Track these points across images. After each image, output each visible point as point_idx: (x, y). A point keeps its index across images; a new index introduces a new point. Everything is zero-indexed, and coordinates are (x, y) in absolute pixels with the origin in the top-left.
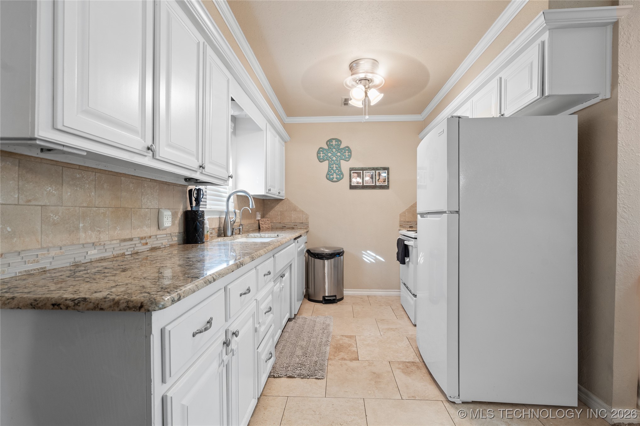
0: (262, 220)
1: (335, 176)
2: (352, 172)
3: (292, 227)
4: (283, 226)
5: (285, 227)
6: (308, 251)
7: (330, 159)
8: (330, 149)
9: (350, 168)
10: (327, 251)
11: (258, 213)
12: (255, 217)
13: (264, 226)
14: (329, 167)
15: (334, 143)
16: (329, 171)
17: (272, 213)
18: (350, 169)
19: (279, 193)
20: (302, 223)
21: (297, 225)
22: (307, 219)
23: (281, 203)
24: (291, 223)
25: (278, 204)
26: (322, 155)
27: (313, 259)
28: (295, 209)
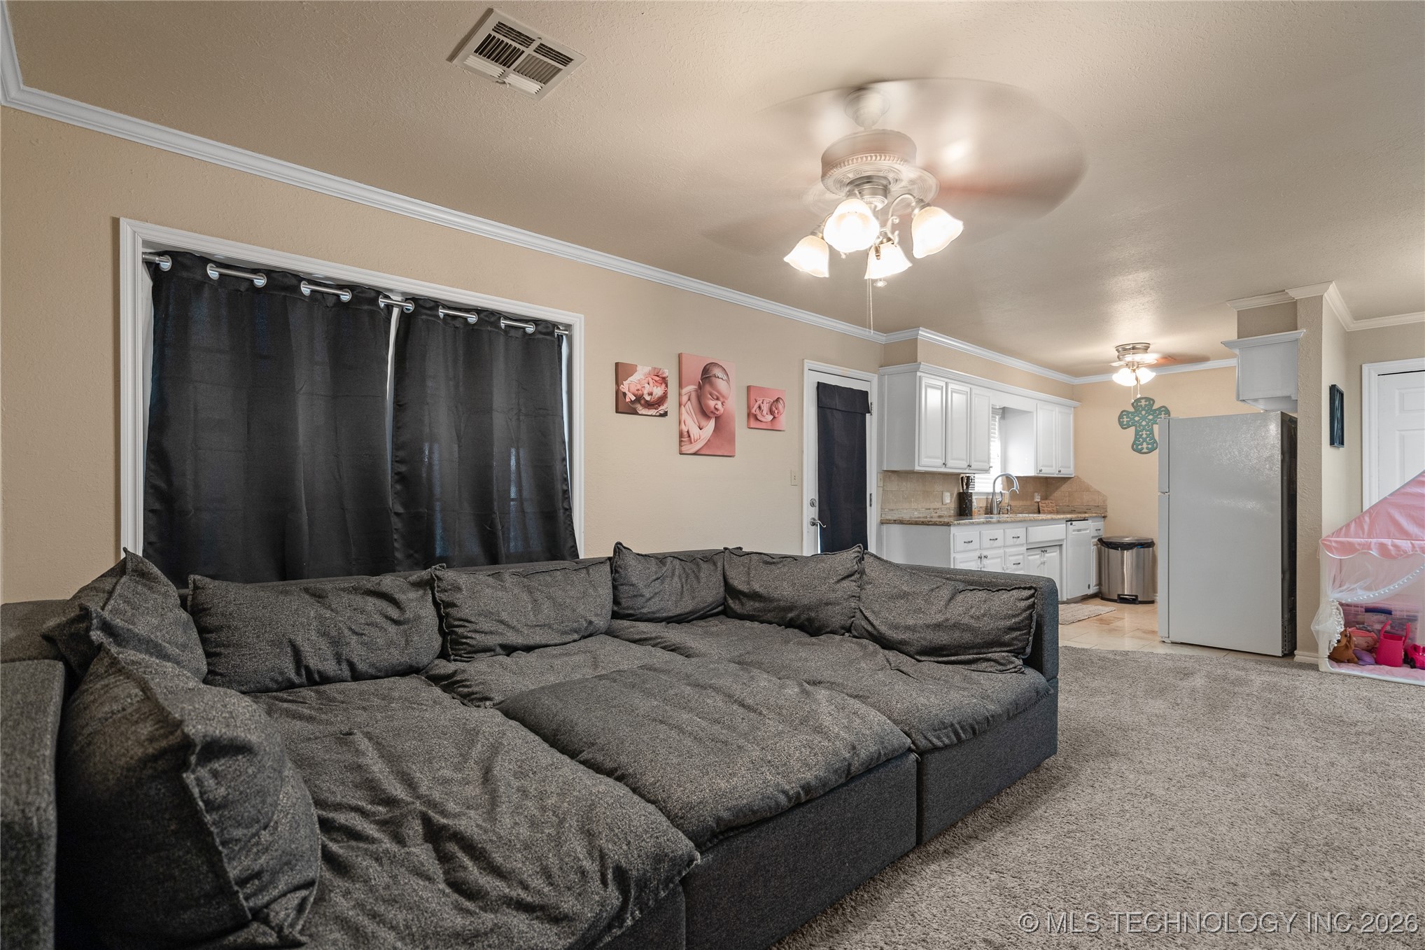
0: (1043, 502)
1: (1145, 445)
3: (1085, 509)
6: (1100, 540)
7: (1138, 424)
8: (1138, 412)
10: (1127, 540)
11: (1036, 494)
12: (1033, 497)
13: (1046, 509)
14: (1136, 435)
15: (1143, 403)
16: (1135, 440)
17: (1057, 494)
19: (1060, 471)
20: (1098, 505)
21: (1092, 508)
22: (1104, 501)
23: (1069, 482)
24: (1084, 505)
25: (1065, 483)
26: (1125, 420)
27: (1107, 549)
28: (1088, 489)
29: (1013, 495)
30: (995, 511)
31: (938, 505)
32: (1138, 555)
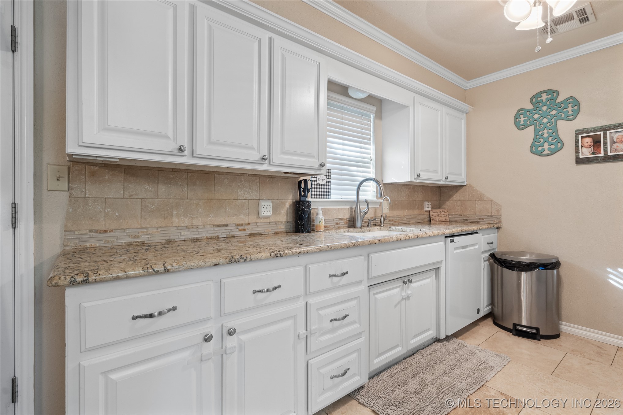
0: (435, 211)
1: (546, 146)
2: (580, 136)
3: (477, 221)
4: (465, 219)
5: (467, 220)
6: (493, 256)
7: (538, 123)
8: (538, 108)
9: (576, 131)
10: (526, 258)
11: (426, 203)
12: (422, 207)
13: (437, 218)
14: (536, 135)
15: (544, 97)
16: (534, 141)
17: (450, 203)
18: (577, 132)
19: (447, 178)
20: (491, 216)
21: (483, 219)
22: (498, 211)
23: (461, 190)
24: (475, 216)
25: (457, 192)
26: (522, 119)
27: (500, 267)
28: (480, 198)
29: (393, 206)
30: (358, 224)
31: (252, 219)
32: (539, 279)
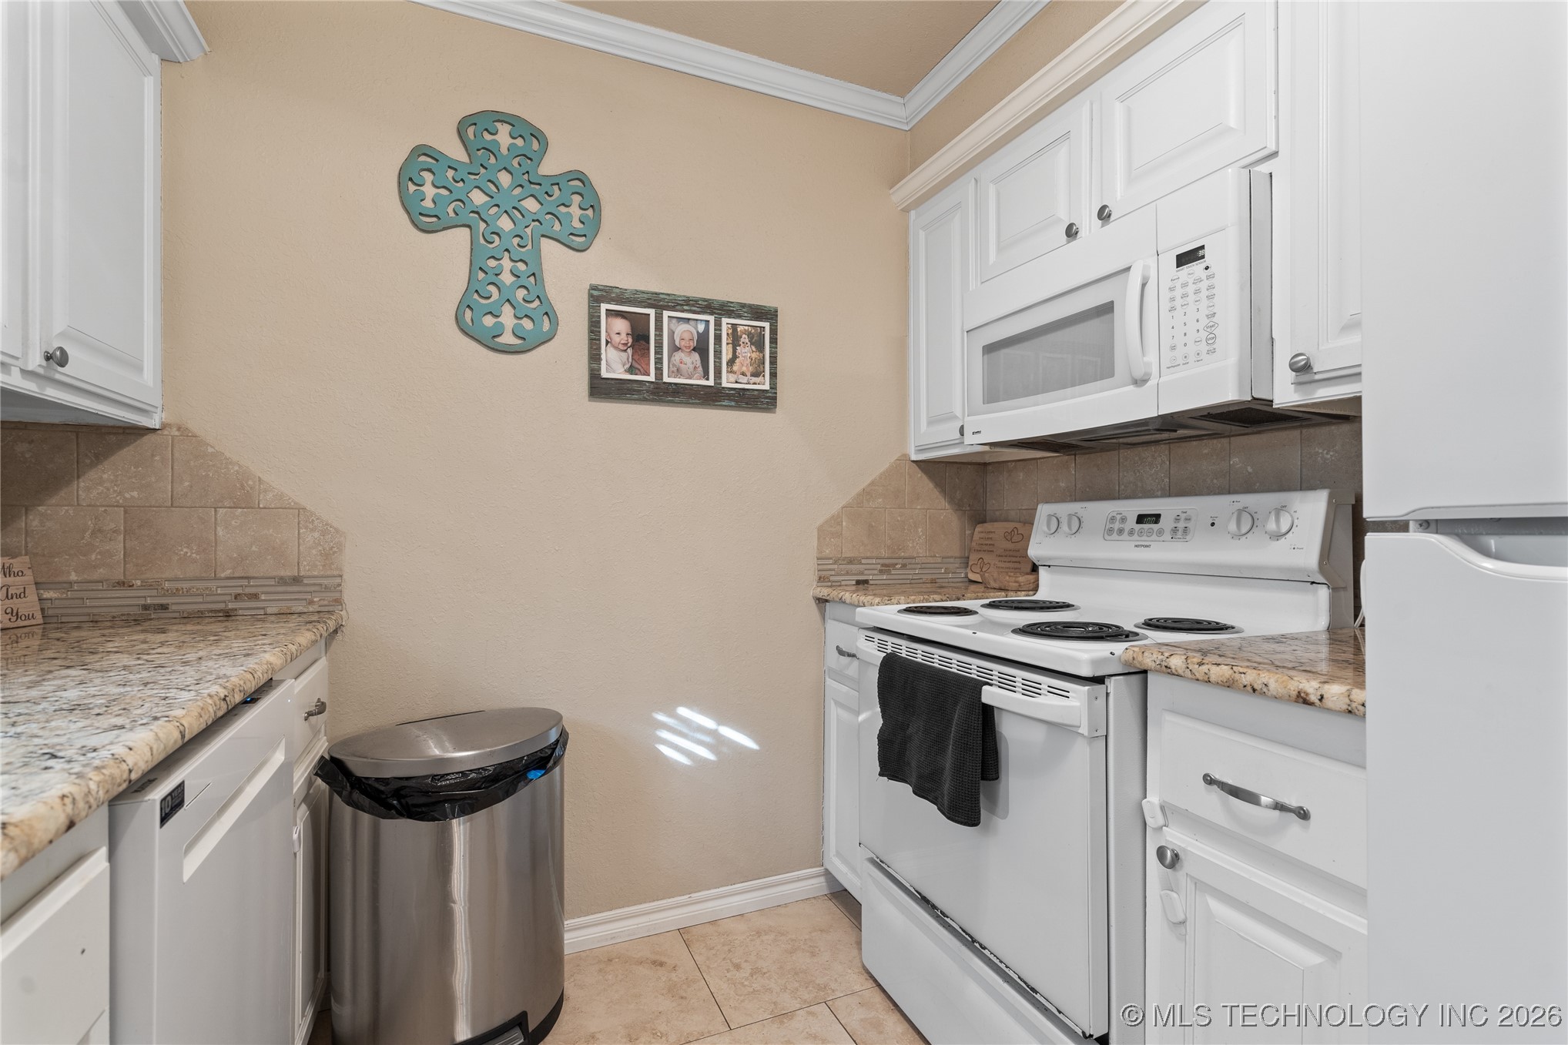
1: (507, 318)
2: (604, 307)
3: (222, 606)
4: (149, 601)
5: (164, 607)
7: (483, 225)
8: (483, 171)
9: (593, 288)
14: (476, 266)
15: (505, 136)
16: (473, 288)
17: (49, 520)
18: (595, 293)
20: (296, 580)
21: (255, 597)
22: (330, 555)
23: (127, 453)
24: (213, 585)
25: (99, 458)
26: (429, 191)
27: (366, 818)
28: (241, 497)
